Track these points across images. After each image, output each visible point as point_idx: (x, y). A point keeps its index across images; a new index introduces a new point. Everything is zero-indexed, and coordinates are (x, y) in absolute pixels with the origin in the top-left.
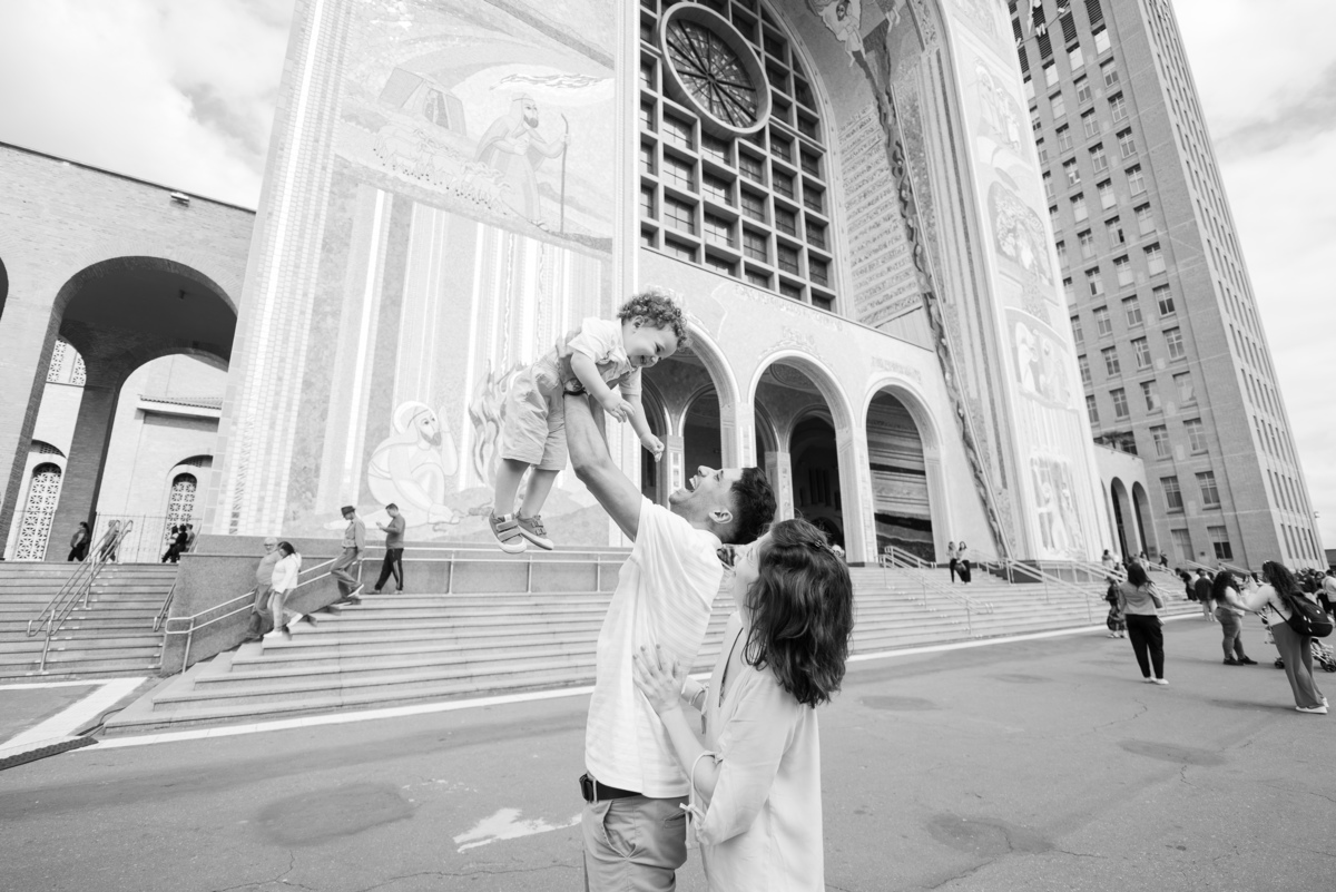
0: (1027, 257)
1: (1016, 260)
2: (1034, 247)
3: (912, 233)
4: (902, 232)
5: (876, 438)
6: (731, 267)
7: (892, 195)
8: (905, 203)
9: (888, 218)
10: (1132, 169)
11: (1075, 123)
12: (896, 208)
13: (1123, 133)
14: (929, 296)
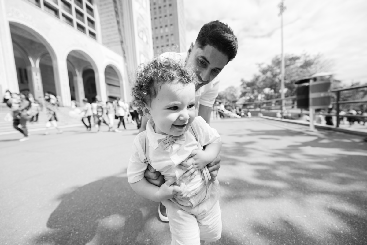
0: (145, 39)
1: (142, 39)
2: (147, 37)
3: (118, 22)
4: (115, 21)
5: (108, 76)
6: (56, 12)
7: (113, 8)
8: (117, 13)
9: (112, 15)
10: (171, 25)
11: (162, 7)
12: (114, 13)
13: (171, 15)
14: (122, 42)
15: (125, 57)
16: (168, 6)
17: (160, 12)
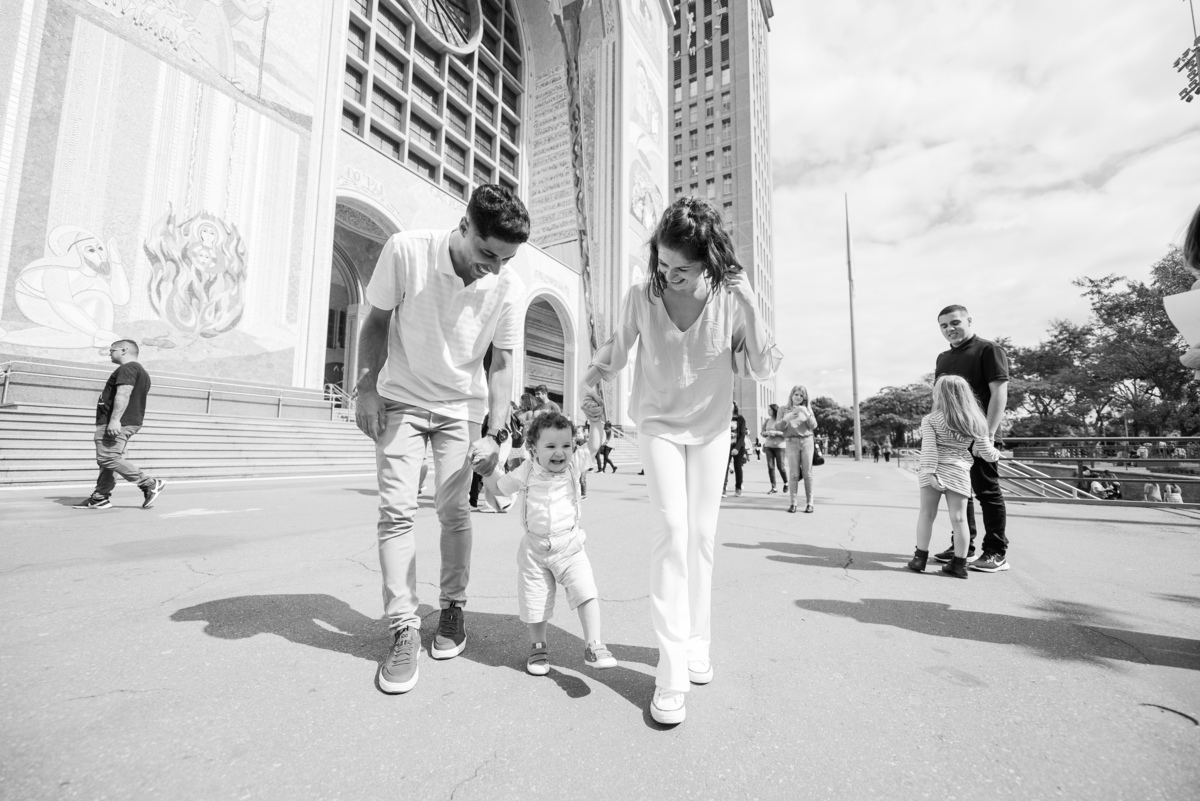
0: (649, 221)
1: (641, 221)
3: (578, 181)
4: (571, 178)
5: (532, 331)
6: (432, 169)
7: (568, 147)
8: (576, 156)
9: (563, 164)
10: (727, 176)
11: (702, 131)
12: (569, 158)
13: (726, 149)
14: (583, 233)
15: (586, 274)
16: (718, 125)
17: (694, 145)
